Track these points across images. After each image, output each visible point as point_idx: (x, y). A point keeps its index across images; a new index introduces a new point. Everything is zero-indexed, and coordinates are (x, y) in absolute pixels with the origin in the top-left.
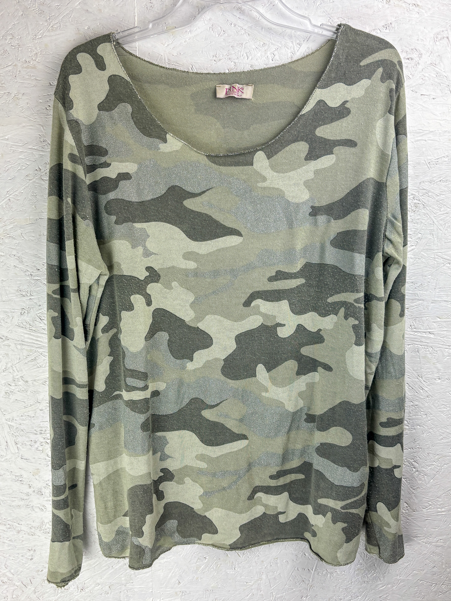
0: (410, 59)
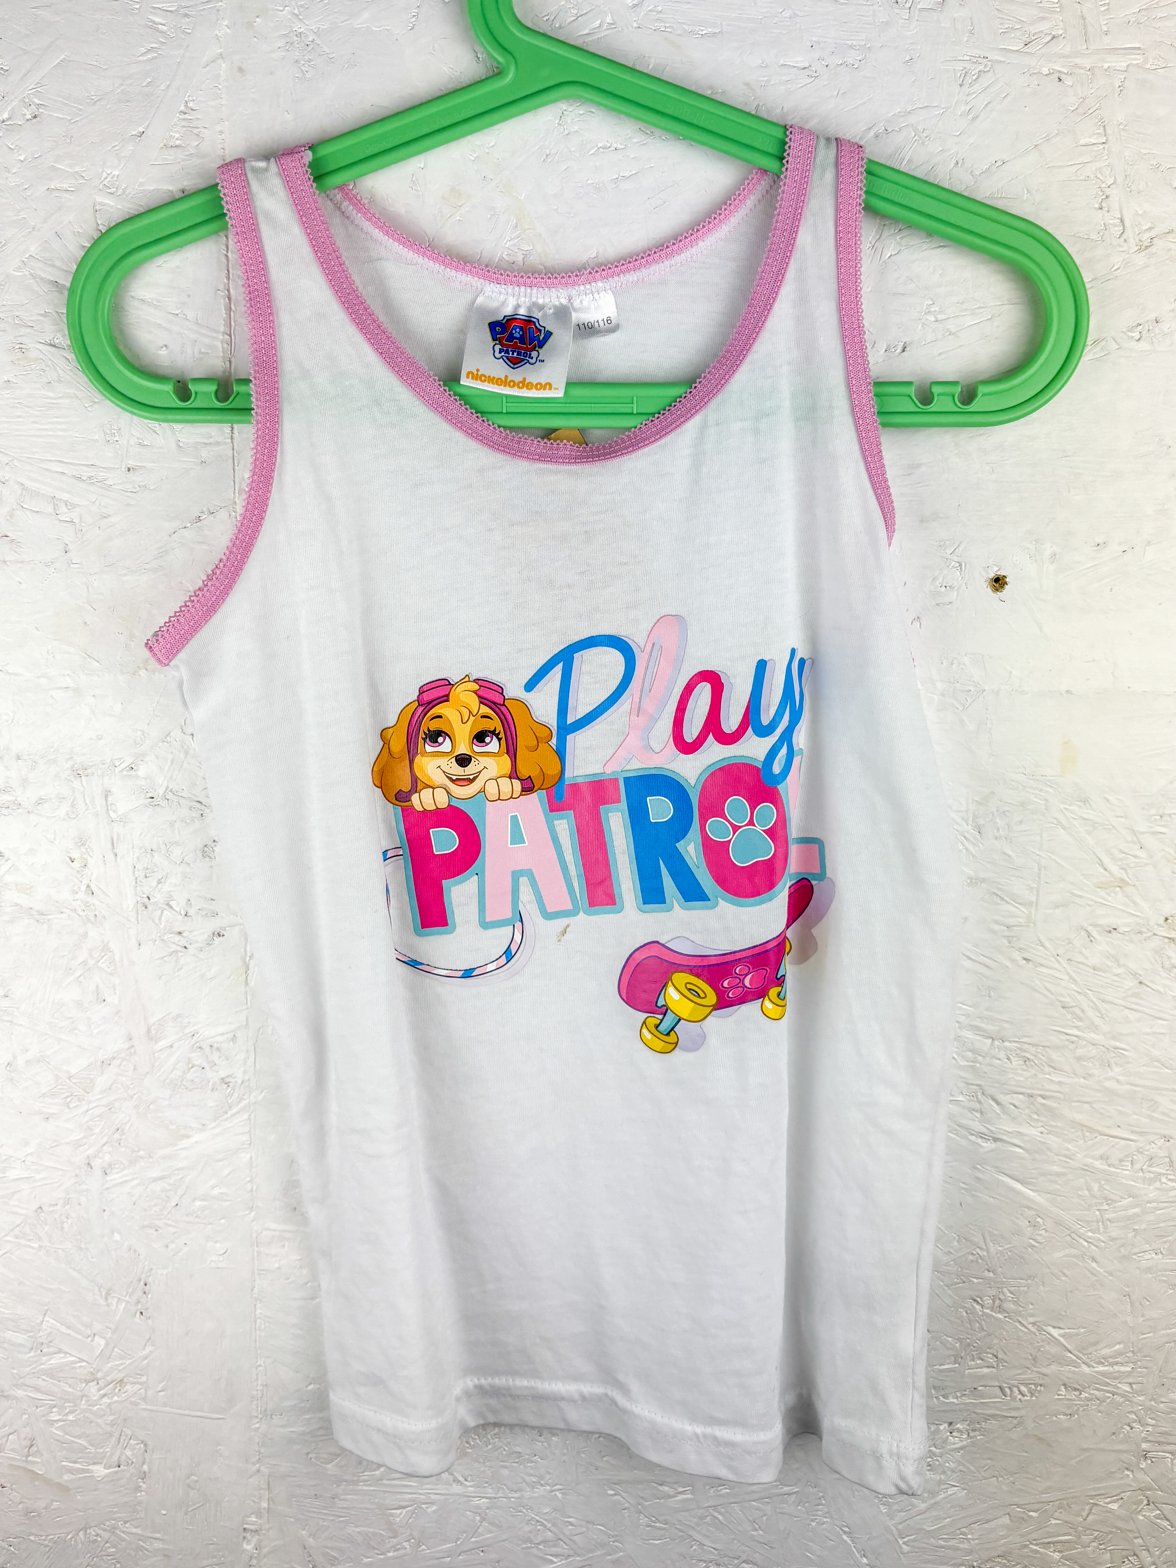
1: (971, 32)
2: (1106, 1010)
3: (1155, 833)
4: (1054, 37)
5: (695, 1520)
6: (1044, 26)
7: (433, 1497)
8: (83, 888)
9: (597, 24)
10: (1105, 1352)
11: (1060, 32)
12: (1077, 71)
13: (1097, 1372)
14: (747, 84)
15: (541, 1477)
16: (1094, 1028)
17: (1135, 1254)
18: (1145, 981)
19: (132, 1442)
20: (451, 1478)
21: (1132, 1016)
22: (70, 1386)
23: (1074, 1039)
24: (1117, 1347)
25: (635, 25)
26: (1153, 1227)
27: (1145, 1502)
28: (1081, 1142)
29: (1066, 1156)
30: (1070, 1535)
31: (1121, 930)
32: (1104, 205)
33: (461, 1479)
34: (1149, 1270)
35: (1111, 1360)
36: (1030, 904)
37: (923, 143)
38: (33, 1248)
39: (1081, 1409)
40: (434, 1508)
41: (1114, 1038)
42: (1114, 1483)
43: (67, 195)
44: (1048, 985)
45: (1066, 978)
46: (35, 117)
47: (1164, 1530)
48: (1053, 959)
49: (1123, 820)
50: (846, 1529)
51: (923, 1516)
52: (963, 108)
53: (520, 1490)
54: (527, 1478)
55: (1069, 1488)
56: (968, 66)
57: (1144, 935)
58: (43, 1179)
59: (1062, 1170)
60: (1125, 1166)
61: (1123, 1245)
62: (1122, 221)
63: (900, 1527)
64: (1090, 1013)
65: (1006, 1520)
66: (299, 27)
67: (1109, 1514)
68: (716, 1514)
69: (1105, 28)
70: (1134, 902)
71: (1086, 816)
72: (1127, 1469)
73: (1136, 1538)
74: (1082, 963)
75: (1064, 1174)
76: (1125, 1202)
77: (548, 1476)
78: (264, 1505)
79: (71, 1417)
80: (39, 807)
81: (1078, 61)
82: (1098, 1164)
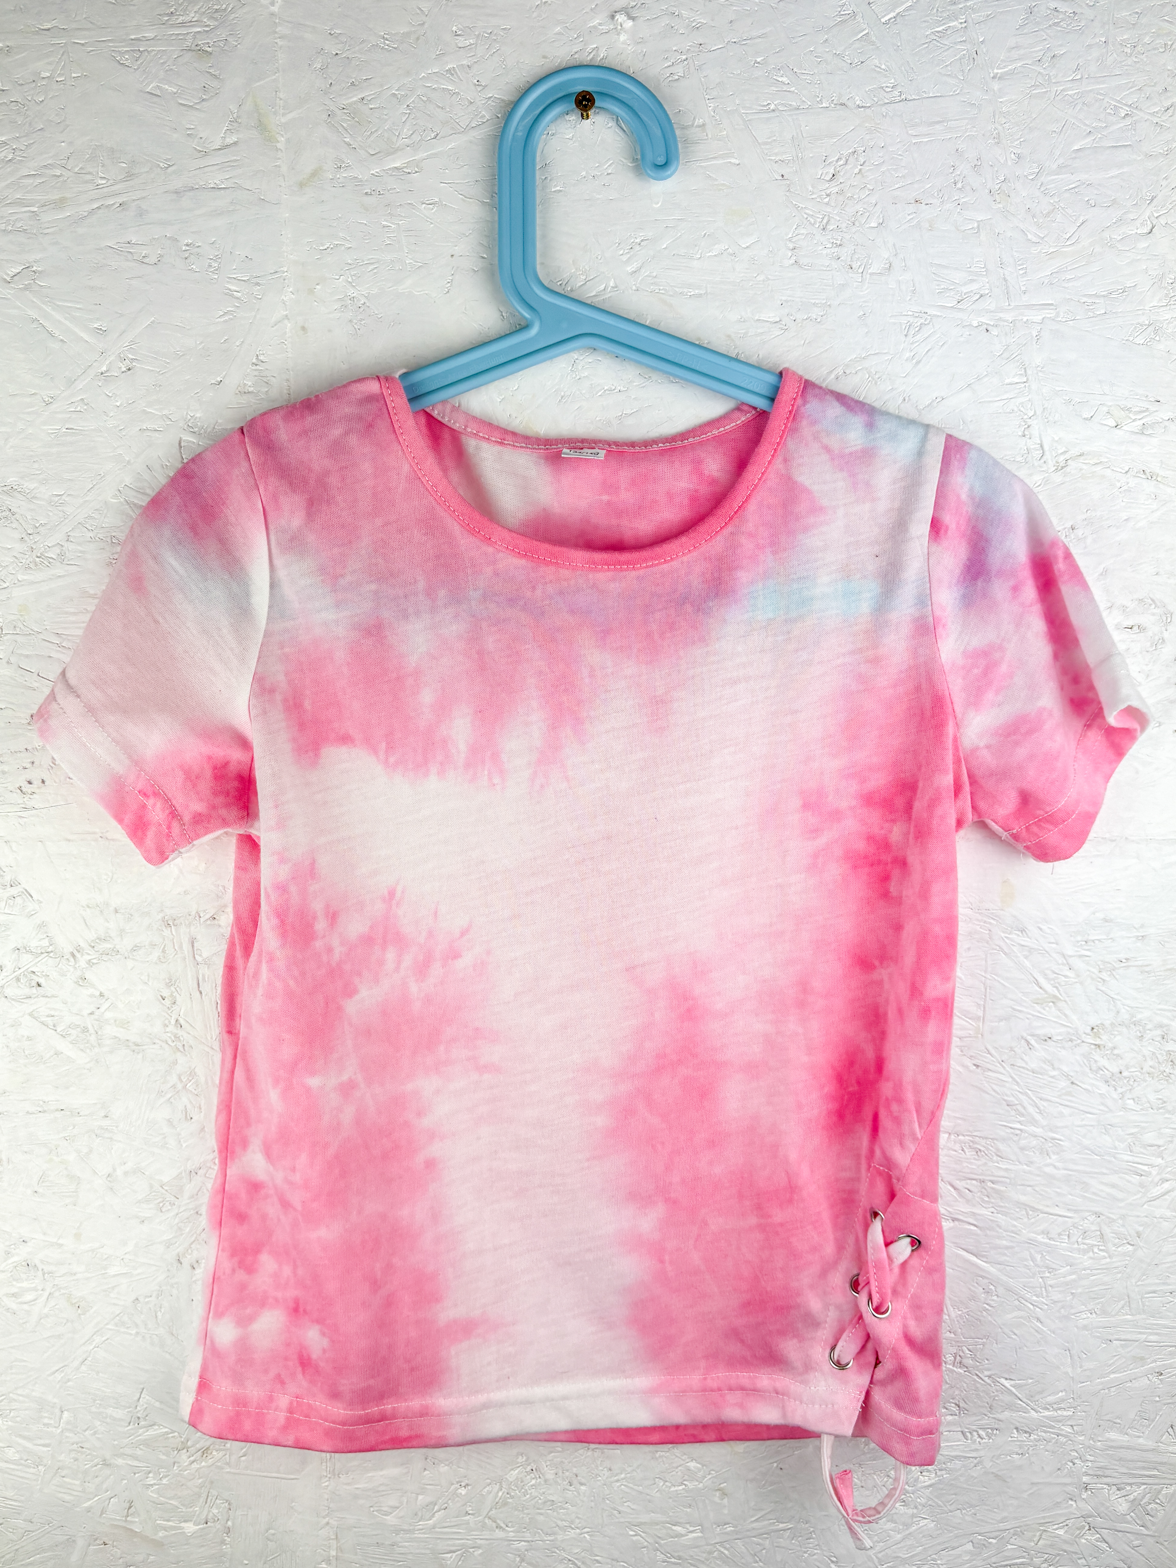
0: (1135, 628)
1: (914, 292)
2: (1044, 1106)
3: (1081, 956)
4: (981, 296)
5: (704, 1555)
6: (974, 287)
7: (479, 1542)
8: (173, 1022)
9: (602, 287)
10: (1050, 1399)
11: (987, 292)
12: (1002, 323)
13: (1042, 1416)
14: (729, 336)
15: (572, 1522)
16: (1034, 1122)
17: (1073, 1314)
18: (1075, 1082)
19: (218, 1501)
20: (494, 1525)
21: (1066, 1111)
22: (164, 1454)
23: (1018, 1132)
24: (1060, 1394)
25: (634, 288)
26: (1087, 1290)
27: (1087, 1528)
28: (1026, 1220)
29: (1013, 1232)
30: (1023, 1557)
31: (1055, 1038)
32: (1026, 433)
33: (503, 1525)
34: (1085, 1328)
35: (1055, 1406)
36: (978, 1018)
37: (876, 383)
38: (131, 1334)
39: (1031, 1449)
40: (480, 1551)
41: (1051, 1131)
42: (1061, 1512)
43: (157, 434)
44: (995, 1087)
45: (1010, 1080)
46: (129, 369)
47: (1104, 1552)
48: (998, 1065)
49: (1054, 946)
50: (834, 1559)
51: (899, 1546)
52: (908, 354)
53: (554, 1534)
54: (560, 1523)
55: (1023, 1517)
56: (911, 320)
57: (1075, 1043)
58: (139, 1274)
59: (1011, 1244)
60: (1063, 1239)
61: (1063, 1307)
62: (1042, 446)
63: (880, 1555)
64: (1031, 1110)
65: (969, 1546)
66: (351, 292)
67: (1056, 1539)
68: (722, 1550)
69: (1023, 288)
70: (1066, 1015)
71: (1023, 943)
72: (1071, 1499)
73: (1080, 1559)
74: (1023, 1068)
75: (1012, 1247)
76: (1063, 1270)
77: (577, 1521)
78: (333, 1553)
79: (165, 1481)
80: (134, 953)
81: (1001, 315)
82: (1040, 1238)
